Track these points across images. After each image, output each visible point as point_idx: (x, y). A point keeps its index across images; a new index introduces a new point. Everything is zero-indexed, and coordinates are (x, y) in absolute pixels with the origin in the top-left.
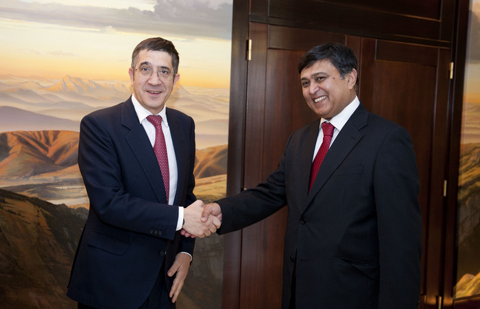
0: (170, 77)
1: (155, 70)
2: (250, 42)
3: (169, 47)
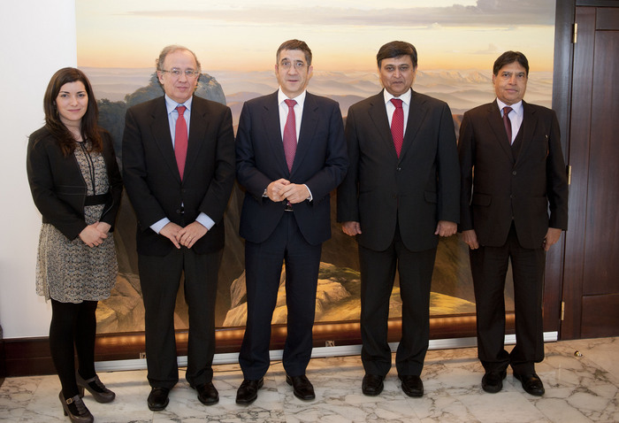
0: (305, 69)
1: (292, 63)
2: (576, 25)
3: (302, 46)
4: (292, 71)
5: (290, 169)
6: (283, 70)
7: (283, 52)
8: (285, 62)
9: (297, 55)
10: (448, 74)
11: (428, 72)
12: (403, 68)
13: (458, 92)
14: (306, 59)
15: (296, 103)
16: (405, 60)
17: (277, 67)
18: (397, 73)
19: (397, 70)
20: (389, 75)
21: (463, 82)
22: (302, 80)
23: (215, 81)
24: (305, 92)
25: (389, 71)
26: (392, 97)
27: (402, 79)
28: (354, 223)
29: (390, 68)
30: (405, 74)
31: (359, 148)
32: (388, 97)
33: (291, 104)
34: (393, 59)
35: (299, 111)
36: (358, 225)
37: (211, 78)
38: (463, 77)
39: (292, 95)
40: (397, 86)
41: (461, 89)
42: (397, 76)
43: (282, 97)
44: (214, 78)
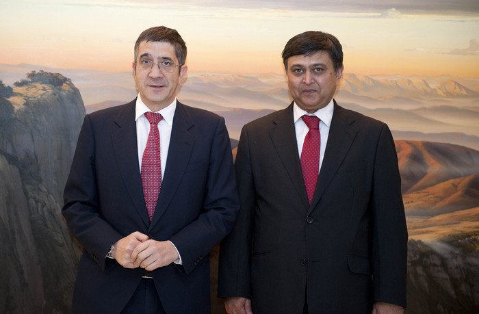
4: (155, 73)
5: (151, 215)
6: (143, 71)
7: (143, 44)
8: (145, 59)
9: (163, 49)
10: (410, 82)
11: (380, 79)
12: (317, 69)
13: (424, 109)
14: (177, 55)
15: (162, 118)
16: (320, 58)
17: (135, 65)
18: (308, 77)
19: (308, 73)
20: (297, 80)
21: (431, 94)
22: (171, 85)
23: (71, 85)
24: (175, 102)
25: (298, 75)
26: (304, 113)
27: (315, 86)
28: (242, 299)
29: (299, 70)
30: (320, 79)
31: (253, 186)
32: (298, 113)
33: (154, 118)
34: (302, 56)
35: (165, 129)
36: (248, 302)
37: (65, 80)
38: (433, 86)
39: (156, 107)
40: (309, 97)
41: (428, 104)
42: (308, 81)
43: (141, 109)
44: (69, 80)
